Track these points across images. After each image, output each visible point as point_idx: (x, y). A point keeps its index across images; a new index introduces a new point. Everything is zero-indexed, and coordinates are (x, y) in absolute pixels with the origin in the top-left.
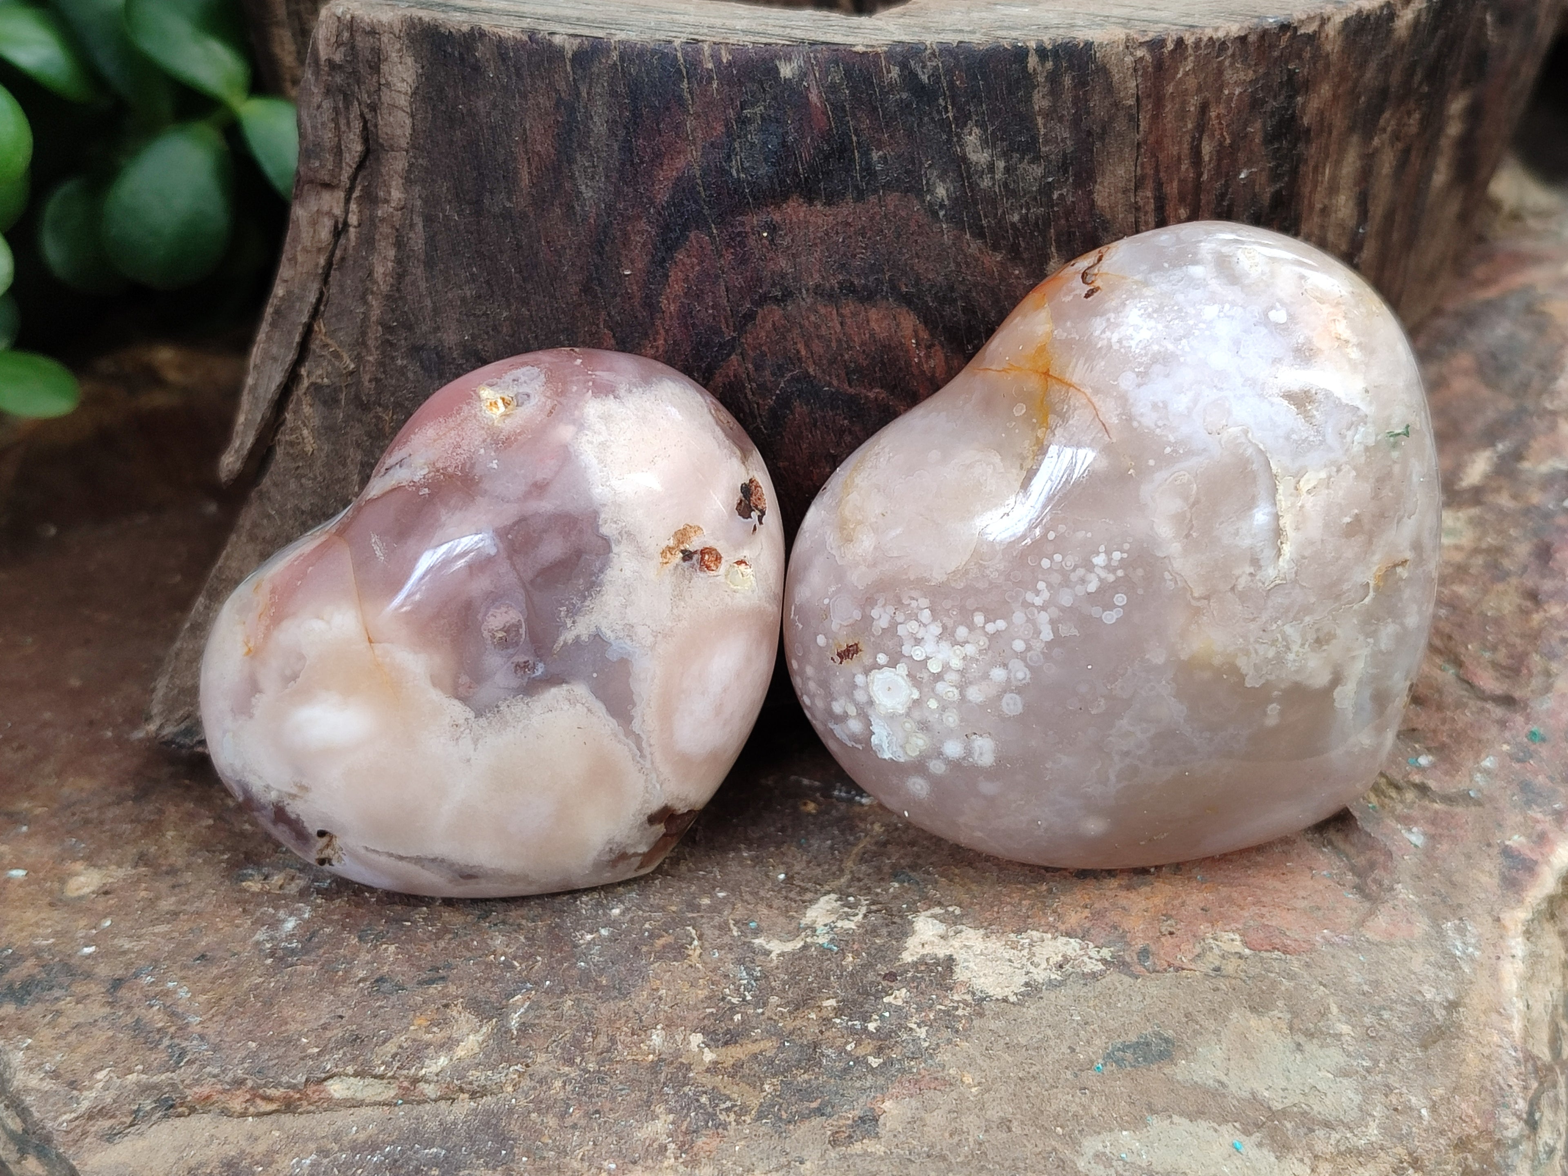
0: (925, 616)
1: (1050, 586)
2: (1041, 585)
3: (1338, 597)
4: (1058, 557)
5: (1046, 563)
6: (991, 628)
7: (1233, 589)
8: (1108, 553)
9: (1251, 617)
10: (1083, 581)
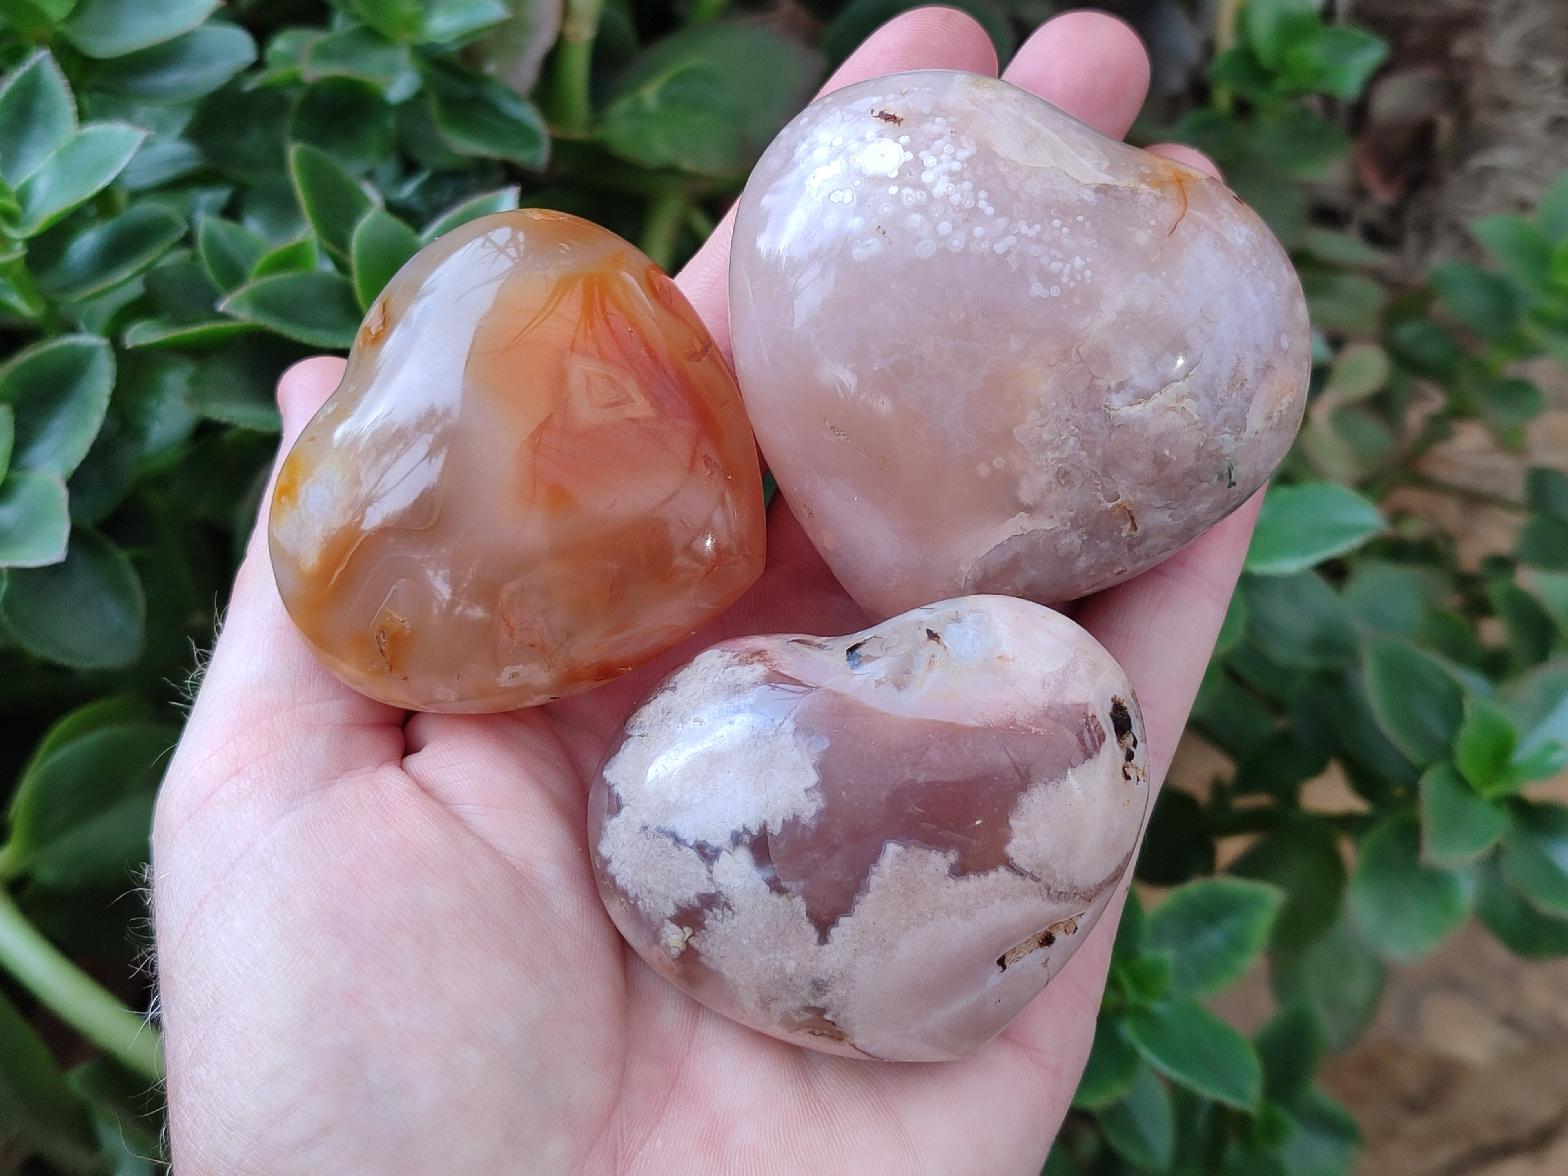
0: (963, 154)
1: (1040, 234)
2: (1038, 227)
3: (1106, 473)
4: (1065, 230)
5: (1057, 223)
6: (982, 204)
7: (1094, 377)
8: (1087, 266)
9: (1076, 403)
10: (1053, 259)
